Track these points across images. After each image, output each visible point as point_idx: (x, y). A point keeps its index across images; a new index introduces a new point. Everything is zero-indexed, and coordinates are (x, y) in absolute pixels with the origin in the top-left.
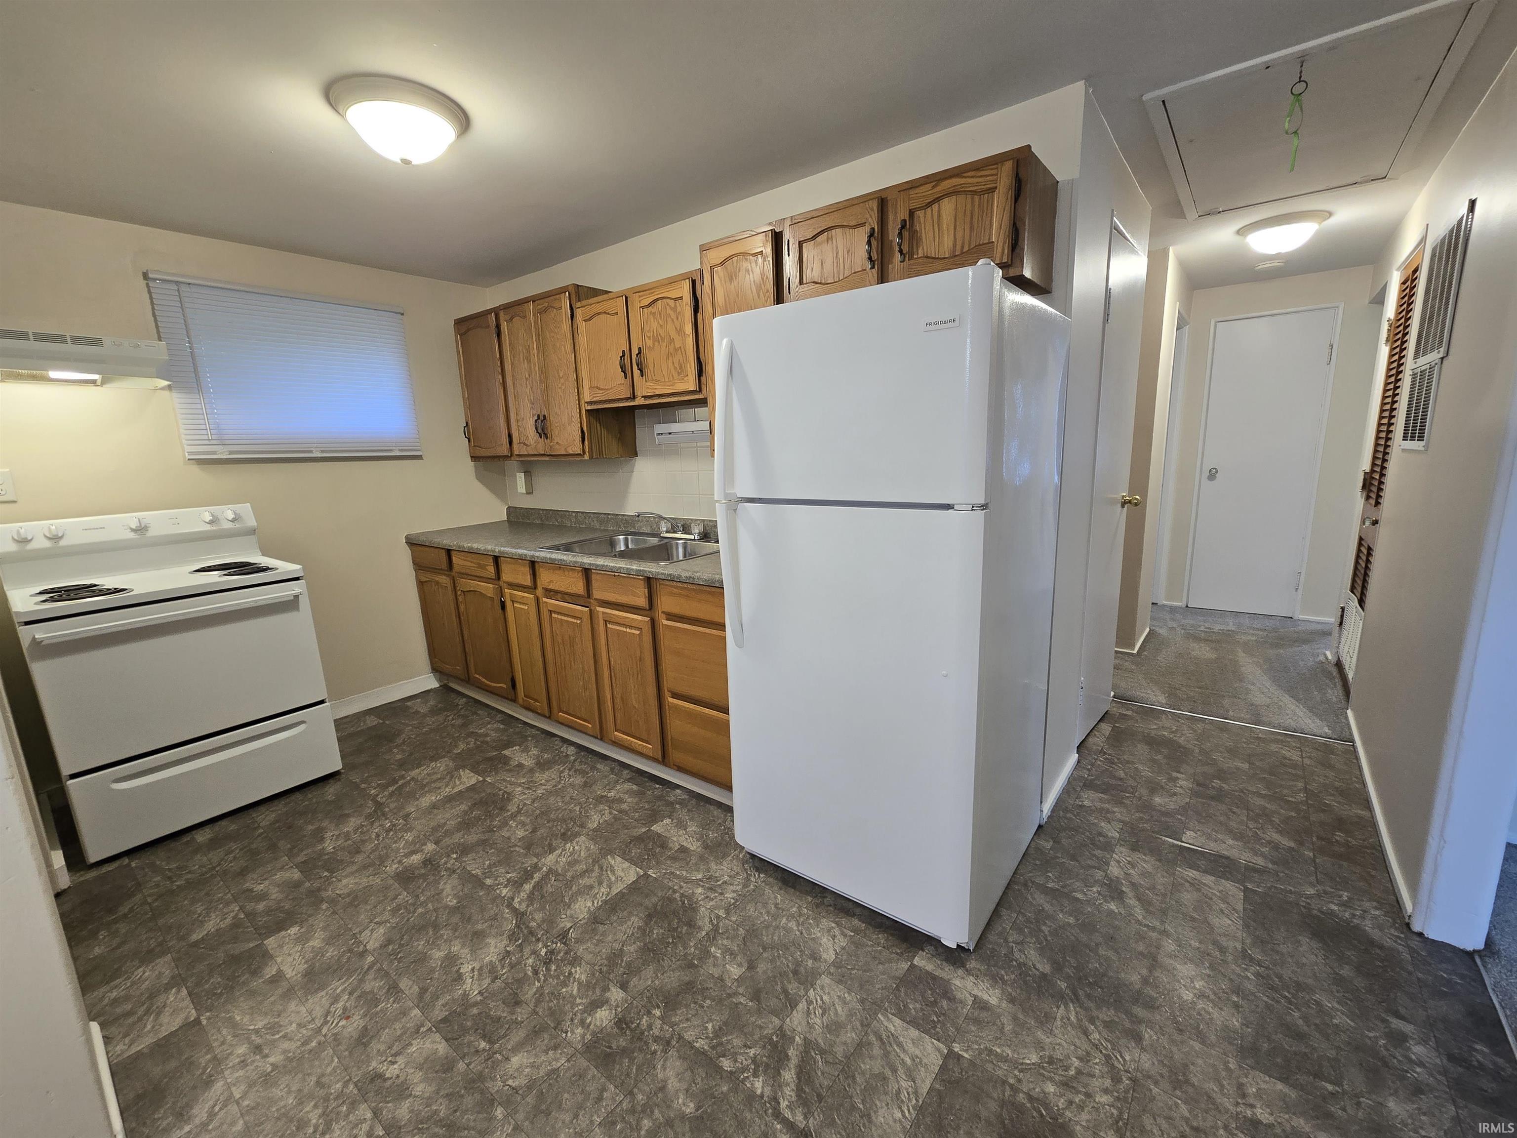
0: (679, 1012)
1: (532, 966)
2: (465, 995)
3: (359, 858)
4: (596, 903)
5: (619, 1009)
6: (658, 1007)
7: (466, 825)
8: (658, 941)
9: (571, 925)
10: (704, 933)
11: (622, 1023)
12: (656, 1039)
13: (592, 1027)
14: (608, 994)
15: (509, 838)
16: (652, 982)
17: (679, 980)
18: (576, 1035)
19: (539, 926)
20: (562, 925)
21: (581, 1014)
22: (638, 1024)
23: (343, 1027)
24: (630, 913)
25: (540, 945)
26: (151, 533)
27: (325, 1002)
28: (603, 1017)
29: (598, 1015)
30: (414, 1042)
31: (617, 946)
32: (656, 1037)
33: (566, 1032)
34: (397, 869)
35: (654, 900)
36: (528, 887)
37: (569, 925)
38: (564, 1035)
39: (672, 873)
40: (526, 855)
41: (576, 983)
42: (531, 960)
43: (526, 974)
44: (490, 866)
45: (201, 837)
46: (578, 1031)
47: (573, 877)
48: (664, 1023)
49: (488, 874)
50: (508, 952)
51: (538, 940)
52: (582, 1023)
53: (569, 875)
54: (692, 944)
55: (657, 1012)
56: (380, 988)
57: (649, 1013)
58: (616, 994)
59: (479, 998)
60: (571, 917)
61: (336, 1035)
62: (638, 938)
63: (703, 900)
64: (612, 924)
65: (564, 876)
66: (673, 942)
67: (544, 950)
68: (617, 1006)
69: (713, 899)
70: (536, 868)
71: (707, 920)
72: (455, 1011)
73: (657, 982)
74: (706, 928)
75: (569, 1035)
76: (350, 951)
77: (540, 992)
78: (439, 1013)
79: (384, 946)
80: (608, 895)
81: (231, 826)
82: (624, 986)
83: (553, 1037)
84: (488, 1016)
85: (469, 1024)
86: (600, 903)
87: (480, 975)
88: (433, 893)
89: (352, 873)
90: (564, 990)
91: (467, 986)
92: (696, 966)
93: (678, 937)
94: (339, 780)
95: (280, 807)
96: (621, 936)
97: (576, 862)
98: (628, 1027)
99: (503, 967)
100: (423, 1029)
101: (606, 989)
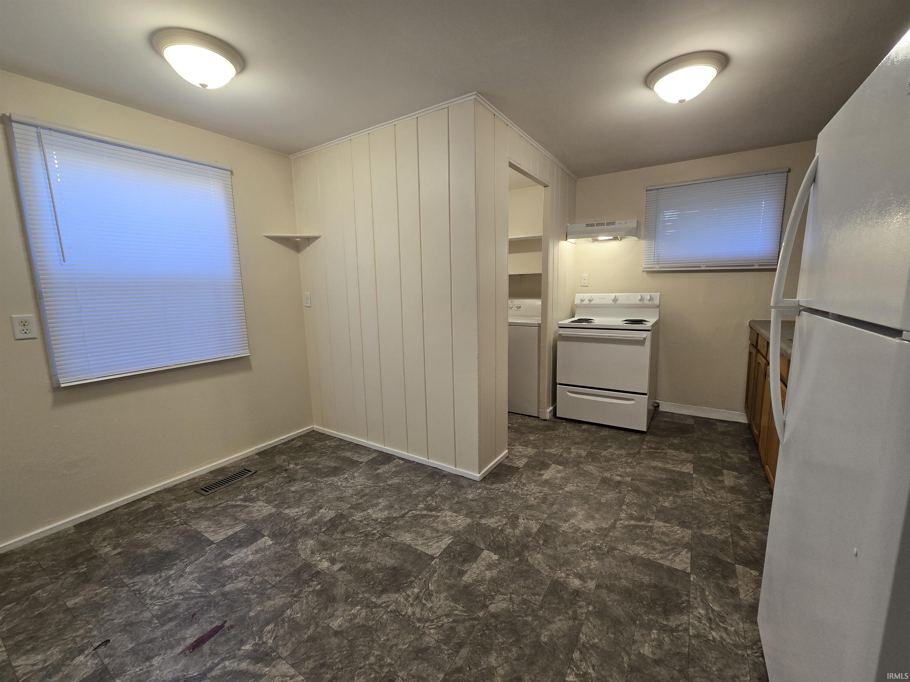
0: (597, 620)
1: (587, 543)
2: (560, 527)
3: (604, 464)
4: (645, 555)
5: (583, 589)
6: (594, 608)
7: (652, 483)
8: (640, 596)
9: (622, 549)
10: (665, 623)
11: (577, 593)
12: (575, 612)
13: (568, 580)
14: (589, 581)
15: (659, 502)
16: (609, 601)
17: (619, 615)
18: (561, 574)
19: (612, 537)
20: (619, 546)
21: (572, 573)
22: (579, 601)
23: (531, 500)
24: (650, 575)
25: (601, 542)
26: (618, 302)
27: (538, 490)
28: (576, 583)
29: (575, 580)
30: (534, 521)
31: (622, 575)
32: (577, 612)
33: (560, 570)
34: (608, 476)
35: (671, 585)
36: (633, 522)
37: (621, 548)
38: (558, 569)
39: (703, 589)
40: (654, 513)
41: (588, 564)
42: (590, 542)
43: (582, 543)
44: (633, 503)
45: (584, 427)
46: (563, 574)
47: (655, 538)
48: (586, 614)
49: (629, 505)
50: (590, 531)
51: (603, 540)
52: (568, 575)
53: (656, 536)
54: (650, 617)
55: (591, 608)
56: (550, 501)
57: (589, 604)
58: (591, 584)
59: (561, 532)
60: (627, 548)
61: (528, 499)
62: (635, 584)
63: (695, 616)
64: (635, 568)
65: (652, 534)
66: (645, 605)
67: (599, 544)
68: (585, 587)
69: (701, 623)
70: (648, 520)
71: (679, 622)
72: (551, 527)
73: (610, 603)
74: (670, 624)
75: (559, 572)
76: (561, 485)
77: (575, 552)
78: (548, 522)
79: (568, 492)
80: (655, 559)
81: (594, 428)
82: (598, 587)
83: (555, 565)
84: (554, 538)
85: (549, 534)
86: (646, 557)
87: (572, 527)
88: (604, 493)
89: (596, 466)
90: (582, 561)
91: (564, 525)
92: (635, 623)
93: (651, 607)
94: (641, 436)
95: (612, 432)
96: (630, 575)
97: (668, 536)
98: (575, 597)
99: (580, 533)
100: (540, 521)
101: (592, 579)
